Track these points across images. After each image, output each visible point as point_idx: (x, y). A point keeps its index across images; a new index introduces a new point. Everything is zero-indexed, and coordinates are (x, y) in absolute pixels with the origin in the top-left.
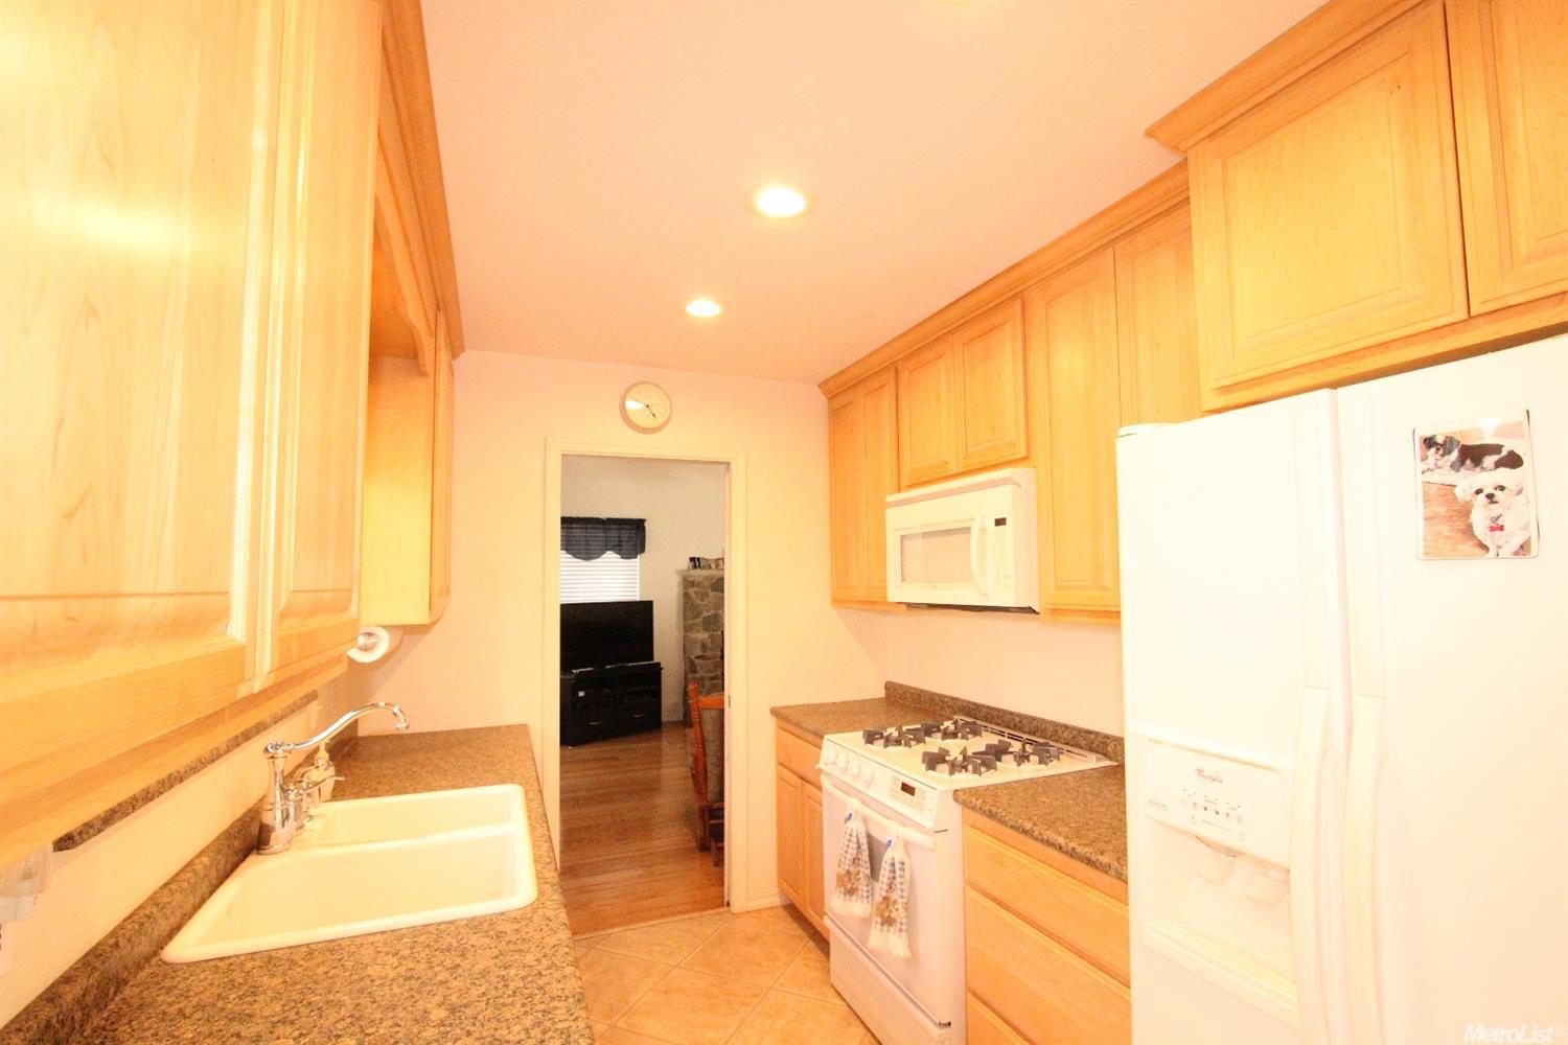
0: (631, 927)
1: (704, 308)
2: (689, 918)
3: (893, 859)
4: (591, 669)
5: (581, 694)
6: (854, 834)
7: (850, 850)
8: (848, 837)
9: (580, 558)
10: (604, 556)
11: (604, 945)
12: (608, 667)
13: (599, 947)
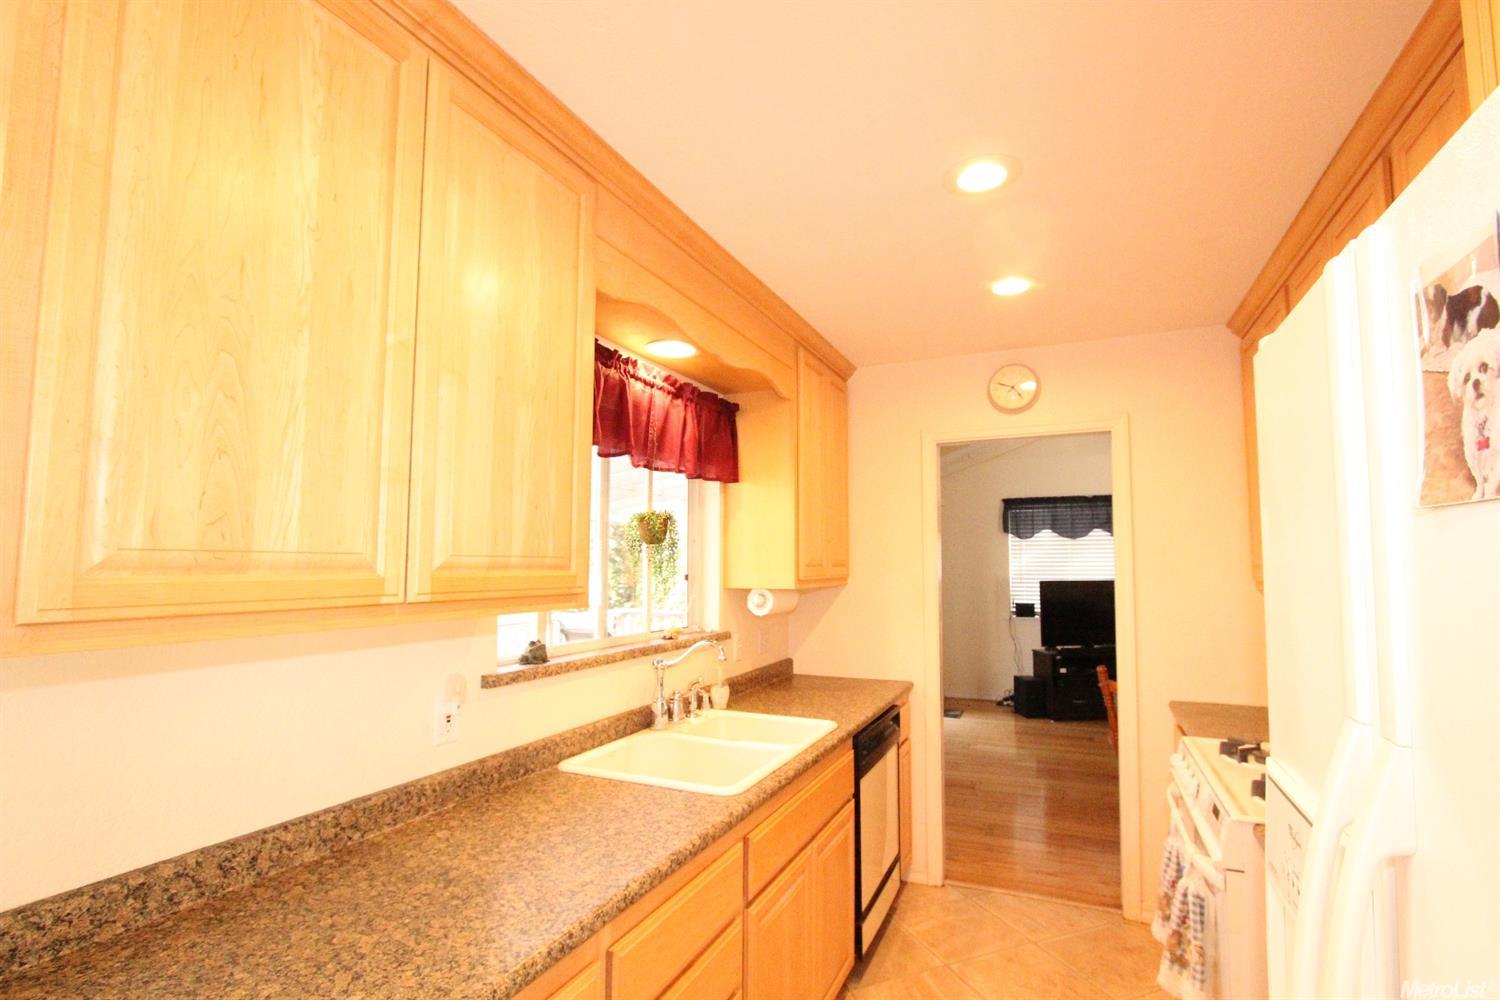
0: (1012, 893)
1: (1011, 286)
2: (1075, 907)
3: (1187, 889)
4: (1079, 647)
5: (1063, 670)
6: (1174, 853)
7: (1169, 871)
8: (1167, 855)
9: (1067, 537)
10: (1090, 534)
11: (980, 899)
12: (1096, 646)
13: (974, 899)
